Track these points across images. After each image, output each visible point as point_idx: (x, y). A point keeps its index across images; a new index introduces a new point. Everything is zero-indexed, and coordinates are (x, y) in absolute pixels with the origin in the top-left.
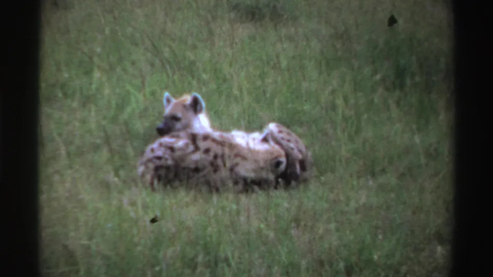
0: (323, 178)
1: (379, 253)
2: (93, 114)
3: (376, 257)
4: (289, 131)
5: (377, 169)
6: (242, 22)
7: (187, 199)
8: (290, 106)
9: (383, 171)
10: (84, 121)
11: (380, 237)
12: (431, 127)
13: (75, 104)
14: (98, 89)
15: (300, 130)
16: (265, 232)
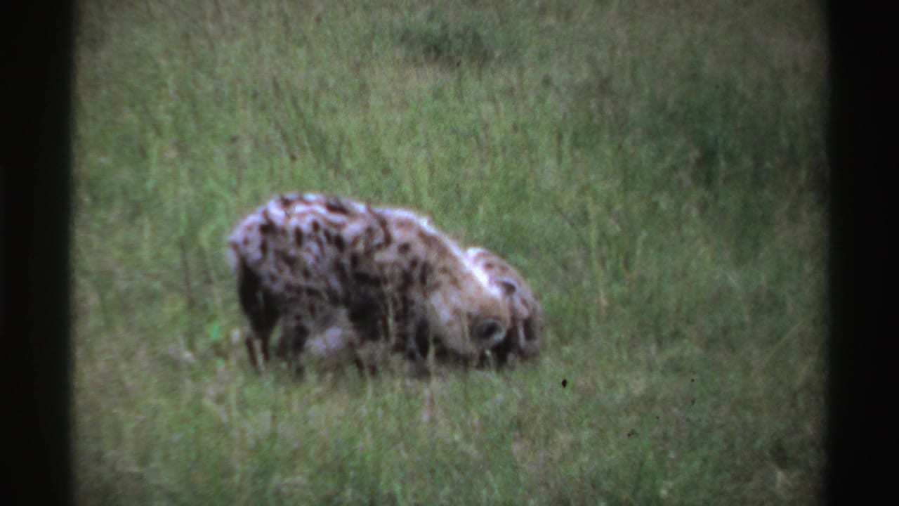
0: (567, 349)
1: (670, 484)
2: (147, 234)
3: (664, 492)
4: (505, 263)
5: (666, 332)
6: (417, 65)
7: (319, 389)
8: (506, 217)
9: (676, 335)
10: (130, 249)
11: (672, 455)
12: (762, 255)
13: (113, 218)
14: (156, 190)
15: (524, 262)
16: (463, 447)
